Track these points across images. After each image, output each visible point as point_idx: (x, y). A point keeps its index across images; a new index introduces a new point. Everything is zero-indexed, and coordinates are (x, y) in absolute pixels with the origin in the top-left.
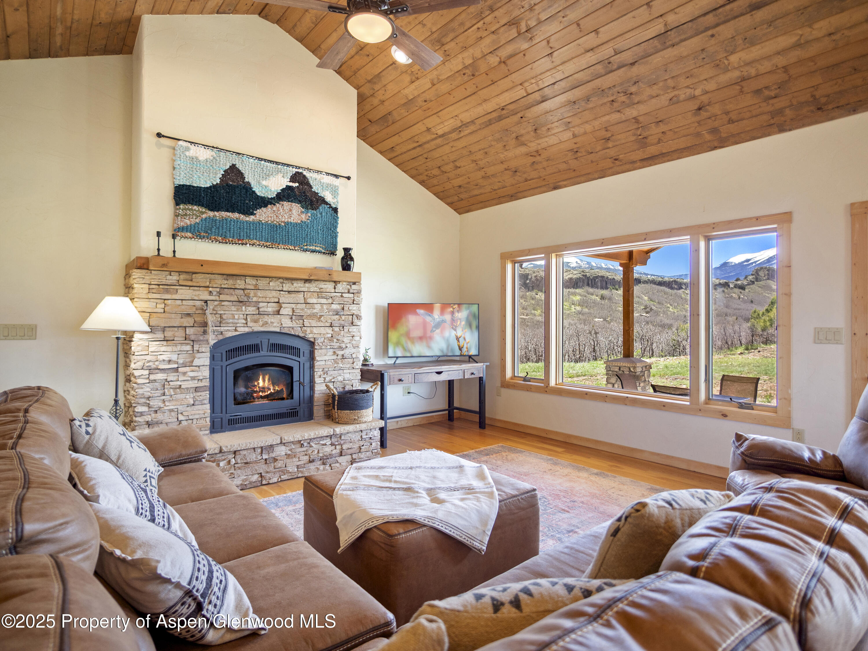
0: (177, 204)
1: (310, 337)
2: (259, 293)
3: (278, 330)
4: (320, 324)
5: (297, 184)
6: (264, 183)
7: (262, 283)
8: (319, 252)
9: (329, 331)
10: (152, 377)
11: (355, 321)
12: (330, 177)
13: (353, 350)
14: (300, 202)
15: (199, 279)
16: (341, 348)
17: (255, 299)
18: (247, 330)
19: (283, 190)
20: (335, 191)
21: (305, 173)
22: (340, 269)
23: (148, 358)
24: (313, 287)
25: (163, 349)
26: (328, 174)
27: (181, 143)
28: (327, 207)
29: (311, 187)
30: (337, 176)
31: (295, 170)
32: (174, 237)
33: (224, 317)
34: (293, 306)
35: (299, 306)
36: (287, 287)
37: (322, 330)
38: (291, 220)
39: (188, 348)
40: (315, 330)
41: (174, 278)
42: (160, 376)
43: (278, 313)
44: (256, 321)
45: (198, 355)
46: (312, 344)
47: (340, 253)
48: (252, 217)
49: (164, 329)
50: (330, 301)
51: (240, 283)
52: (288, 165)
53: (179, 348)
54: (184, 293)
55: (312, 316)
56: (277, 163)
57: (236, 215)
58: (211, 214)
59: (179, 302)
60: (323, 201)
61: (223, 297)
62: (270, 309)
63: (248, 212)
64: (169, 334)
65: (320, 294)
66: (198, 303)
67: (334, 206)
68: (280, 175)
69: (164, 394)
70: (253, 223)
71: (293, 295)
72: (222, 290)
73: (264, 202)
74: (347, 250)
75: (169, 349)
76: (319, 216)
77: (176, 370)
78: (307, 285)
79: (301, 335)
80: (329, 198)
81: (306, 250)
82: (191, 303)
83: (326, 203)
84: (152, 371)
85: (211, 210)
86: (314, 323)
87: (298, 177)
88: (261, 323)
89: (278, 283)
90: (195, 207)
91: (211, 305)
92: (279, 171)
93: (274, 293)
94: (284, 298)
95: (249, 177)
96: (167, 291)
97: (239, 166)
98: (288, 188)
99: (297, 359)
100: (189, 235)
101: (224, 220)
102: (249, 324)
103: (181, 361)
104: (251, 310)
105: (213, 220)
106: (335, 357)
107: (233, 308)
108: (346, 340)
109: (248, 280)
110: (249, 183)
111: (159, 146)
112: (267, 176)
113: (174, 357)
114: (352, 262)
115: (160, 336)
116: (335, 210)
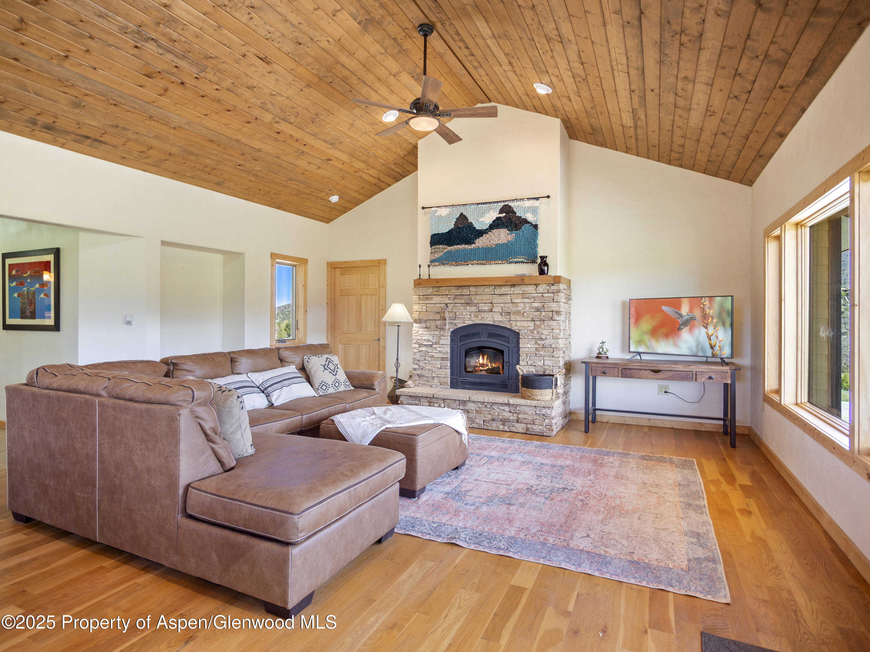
0: (431, 246)
1: (515, 328)
2: (478, 297)
3: (492, 323)
4: (523, 319)
5: (504, 214)
6: (481, 220)
7: (480, 290)
8: (522, 262)
9: (531, 324)
10: (420, 349)
11: (556, 317)
12: (531, 201)
13: (552, 341)
14: (506, 227)
15: (443, 291)
16: (541, 339)
17: (476, 301)
18: (471, 322)
19: (494, 221)
20: (534, 211)
21: (510, 204)
22: (538, 274)
23: (419, 338)
24: (517, 290)
25: (425, 333)
26: (529, 199)
27: (433, 209)
28: (528, 225)
29: (515, 213)
30: (537, 199)
31: (503, 204)
32: (429, 266)
33: (457, 314)
34: (502, 305)
35: (507, 305)
36: (498, 291)
37: (525, 324)
38: (500, 242)
39: (437, 333)
40: (519, 324)
41: (430, 291)
42: (424, 349)
43: (491, 311)
44: (477, 317)
45: (442, 338)
46: (518, 334)
47: (539, 261)
48: (473, 245)
49: (426, 321)
50: (532, 300)
51: (466, 291)
52: (498, 202)
53: (432, 333)
54: (436, 299)
55: (518, 313)
56: (489, 203)
57: (463, 246)
58: (449, 248)
59: (432, 305)
60: (526, 221)
61: (456, 301)
62: (486, 308)
63: (470, 242)
64: (428, 324)
65: (523, 295)
66: (443, 305)
67: (534, 223)
68: (492, 211)
69: (425, 360)
70: (474, 249)
71: (502, 297)
72: (456, 297)
73: (481, 233)
74: (542, 258)
75: (428, 333)
76: (521, 234)
77: (431, 346)
78: (512, 289)
79: (509, 327)
80: (530, 217)
81: (512, 262)
82: (439, 305)
83: (528, 222)
84: (421, 345)
85: (449, 246)
86: (519, 318)
87: (507, 209)
88: (480, 318)
89: (491, 288)
90: (441, 246)
91: (450, 306)
92: (491, 209)
93: (488, 297)
94: (496, 299)
95: (471, 219)
96: (427, 299)
97: (464, 213)
98: (498, 219)
99: (507, 344)
100: (437, 263)
101: (456, 251)
102: (473, 318)
103: (434, 341)
104: (473, 309)
105: (450, 252)
106: (537, 346)
107: (462, 308)
108: (545, 332)
109: (472, 289)
110: (471, 223)
111: (425, 214)
112: (483, 215)
113: (431, 338)
114: (546, 268)
115: (424, 325)
116: (536, 227)
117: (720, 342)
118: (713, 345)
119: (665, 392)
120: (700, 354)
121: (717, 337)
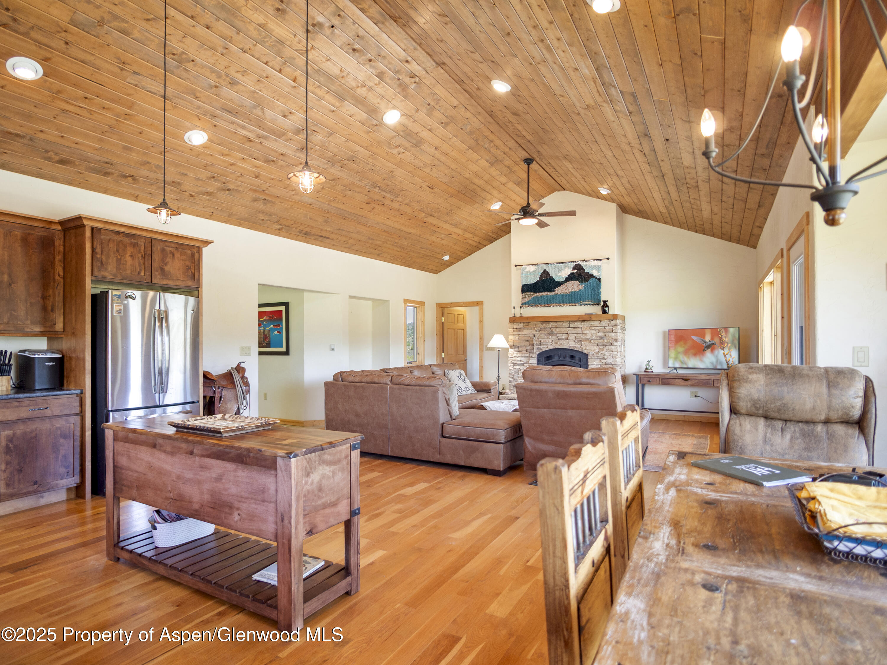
0: (522, 293)
1: (585, 351)
2: (557, 330)
3: (568, 348)
4: (590, 345)
5: (576, 271)
6: (559, 274)
7: (559, 324)
8: (590, 305)
9: (597, 348)
10: (515, 367)
11: (615, 343)
12: (596, 262)
13: (612, 360)
14: (578, 280)
15: (531, 325)
16: (604, 358)
17: (556, 332)
18: (552, 347)
19: (569, 276)
20: (598, 268)
21: (580, 264)
22: (601, 313)
23: (513, 359)
24: (586, 324)
25: (518, 355)
26: (594, 260)
27: (523, 266)
28: (593, 279)
29: (584, 270)
30: (600, 260)
31: (575, 263)
32: (521, 307)
33: (542, 341)
34: (575, 335)
35: (579, 335)
36: (572, 325)
37: (592, 348)
38: (574, 290)
39: (528, 355)
40: (588, 348)
41: (522, 325)
42: (517, 367)
43: (567, 339)
44: (557, 343)
45: (531, 359)
46: (587, 355)
47: (602, 304)
48: (554, 293)
49: (518, 347)
50: (597, 331)
51: (548, 325)
52: (571, 262)
53: (524, 355)
54: (526, 331)
55: (586, 340)
56: (565, 263)
57: (546, 293)
58: (536, 295)
59: (523, 335)
60: (592, 276)
61: (541, 332)
62: (563, 337)
63: (551, 290)
64: (520, 349)
65: (591, 328)
66: (531, 336)
67: (598, 277)
68: (567, 268)
69: (518, 374)
70: (554, 295)
71: (575, 329)
72: (541, 329)
73: (559, 284)
74: (604, 302)
75: (520, 355)
76: (589, 284)
77: (523, 364)
78: (583, 323)
79: (580, 350)
80: (595, 273)
81: (582, 305)
82: (528, 335)
83: (594, 277)
84: (515, 364)
85: (536, 293)
86: (587, 344)
87: (578, 267)
88: (559, 344)
89: (567, 323)
90: (529, 293)
91: (537, 336)
92: (566, 267)
93: (565, 329)
94: (571, 331)
95: (551, 274)
96: (519, 331)
97: (547, 270)
98: (572, 274)
99: (579, 363)
100: (527, 306)
101: (541, 296)
102: (553, 345)
103: (525, 361)
104: (554, 338)
105: (536, 297)
106: (601, 363)
107: (546, 337)
108: (607, 354)
109: (553, 324)
110: (552, 277)
111: (517, 270)
112: (560, 271)
113: (522, 359)
114: (607, 308)
115: (517, 350)
116: (599, 280)
117: (733, 358)
118: (728, 360)
119: (696, 396)
120: (719, 367)
121: (731, 355)
